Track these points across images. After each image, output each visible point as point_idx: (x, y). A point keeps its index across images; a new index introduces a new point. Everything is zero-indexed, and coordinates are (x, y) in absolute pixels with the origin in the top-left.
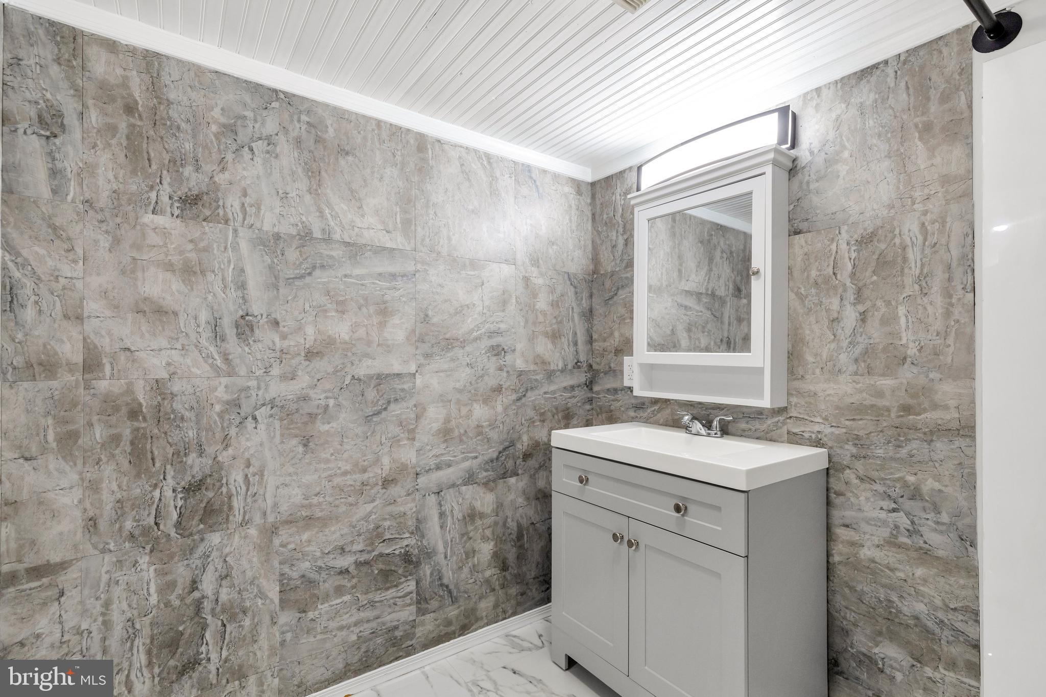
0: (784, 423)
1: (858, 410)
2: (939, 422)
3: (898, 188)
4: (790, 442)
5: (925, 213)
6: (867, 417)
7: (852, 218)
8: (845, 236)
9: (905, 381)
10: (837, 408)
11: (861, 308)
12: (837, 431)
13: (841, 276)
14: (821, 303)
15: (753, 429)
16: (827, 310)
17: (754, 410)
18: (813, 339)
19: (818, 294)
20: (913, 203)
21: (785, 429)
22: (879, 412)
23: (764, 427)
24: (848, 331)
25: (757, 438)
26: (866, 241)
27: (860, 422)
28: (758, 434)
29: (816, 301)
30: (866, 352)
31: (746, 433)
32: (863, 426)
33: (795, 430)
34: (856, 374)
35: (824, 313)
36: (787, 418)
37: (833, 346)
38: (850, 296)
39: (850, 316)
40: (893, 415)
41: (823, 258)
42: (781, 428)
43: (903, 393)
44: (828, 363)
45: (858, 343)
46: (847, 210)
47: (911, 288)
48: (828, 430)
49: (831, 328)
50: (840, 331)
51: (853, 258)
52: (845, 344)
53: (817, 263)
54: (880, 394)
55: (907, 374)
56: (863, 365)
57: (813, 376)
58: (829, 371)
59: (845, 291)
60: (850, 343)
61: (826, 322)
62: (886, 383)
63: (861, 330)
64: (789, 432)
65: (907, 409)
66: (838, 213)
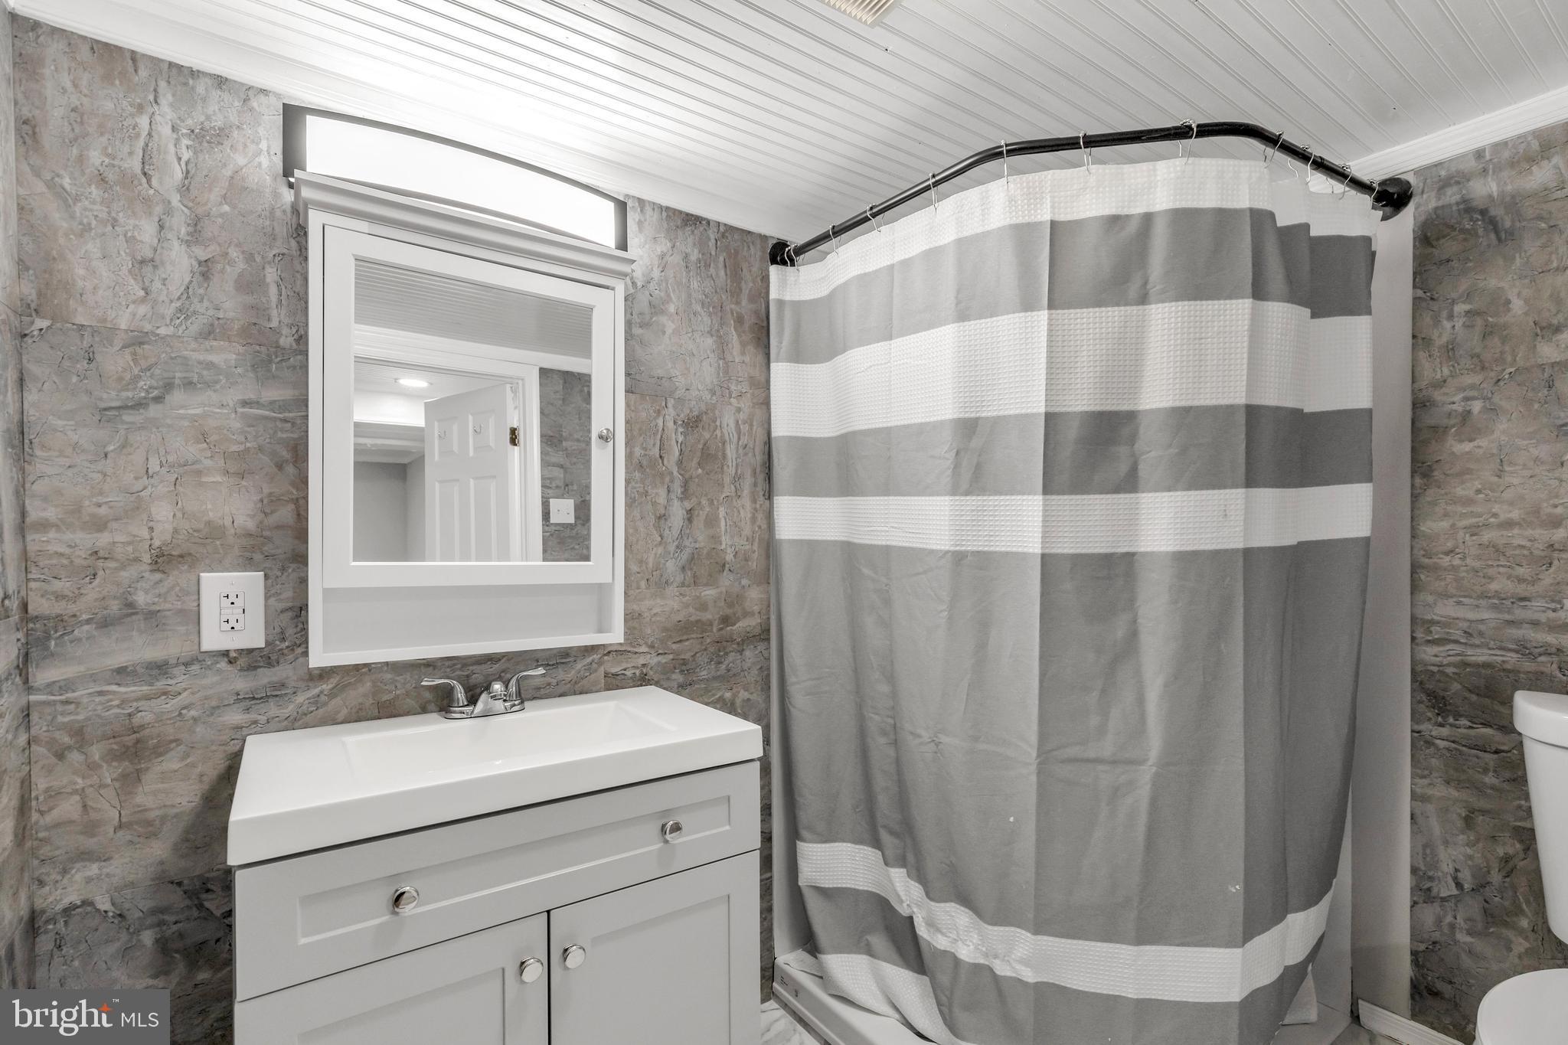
0: (600, 663)
1: (686, 628)
2: (748, 629)
3: (719, 374)
4: (609, 688)
5: (739, 410)
6: (693, 636)
7: (678, 392)
8: (671, 412)
9: (724, 590)
10: (665, 629)
11: (688, 505)
12: (663, 659)
13: (668, 461)
14: (646, 494)
15: (554, 681)
16: (654, 504)
17: (555, 652)
18: (637, 541)
19: (642, 481)
20: (731, 397)
21: (602, 670)
22: (702, 626)
23: (572, 675)
24: (676, 532)
25: (561, 696)
26: (692, 423)
27: (687, 643)
28: (562, 689)
29: (641, 490)
30: (692, 559)
31: (543, 692)
32: (688, 647)
33: (614, 670)
34: (683, 585)
35: (649, 506)
36: (605, 655)
37: (660, 550)
38: (677, 489)
39: (677, 512)
40: (715, 630)
41: (648, 434)
42: (596, 671)
43: (722, 604)
44: (654, 573)
45: (685, 547)
46: (674, 379)
47: (729, 490)
48: (654, 660)
49: (658, 528)
50: (667, 531)
51: (680, 442)
52: (672, 548)
53: (641, 438)
54: (703, 607)
55: (726, 580)
56: (689, 573)
57: (638, 591)
58: (656, 583)
59: (672, 481)
60: (677, 547)
61: (652, 519)
62: (709, 593)
63: (688, 531)
64: (606, 675)
65: (726, 620)
66: (664, 380)
